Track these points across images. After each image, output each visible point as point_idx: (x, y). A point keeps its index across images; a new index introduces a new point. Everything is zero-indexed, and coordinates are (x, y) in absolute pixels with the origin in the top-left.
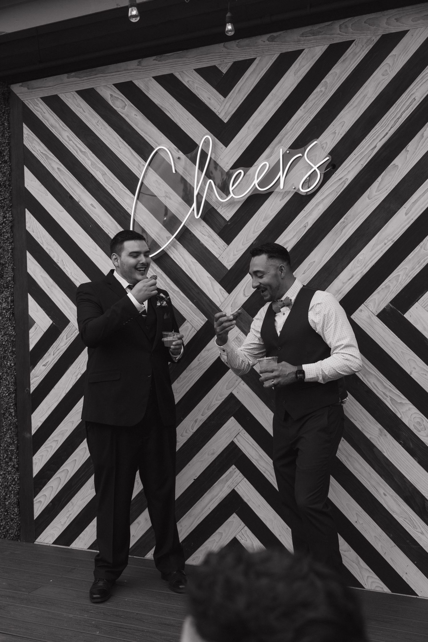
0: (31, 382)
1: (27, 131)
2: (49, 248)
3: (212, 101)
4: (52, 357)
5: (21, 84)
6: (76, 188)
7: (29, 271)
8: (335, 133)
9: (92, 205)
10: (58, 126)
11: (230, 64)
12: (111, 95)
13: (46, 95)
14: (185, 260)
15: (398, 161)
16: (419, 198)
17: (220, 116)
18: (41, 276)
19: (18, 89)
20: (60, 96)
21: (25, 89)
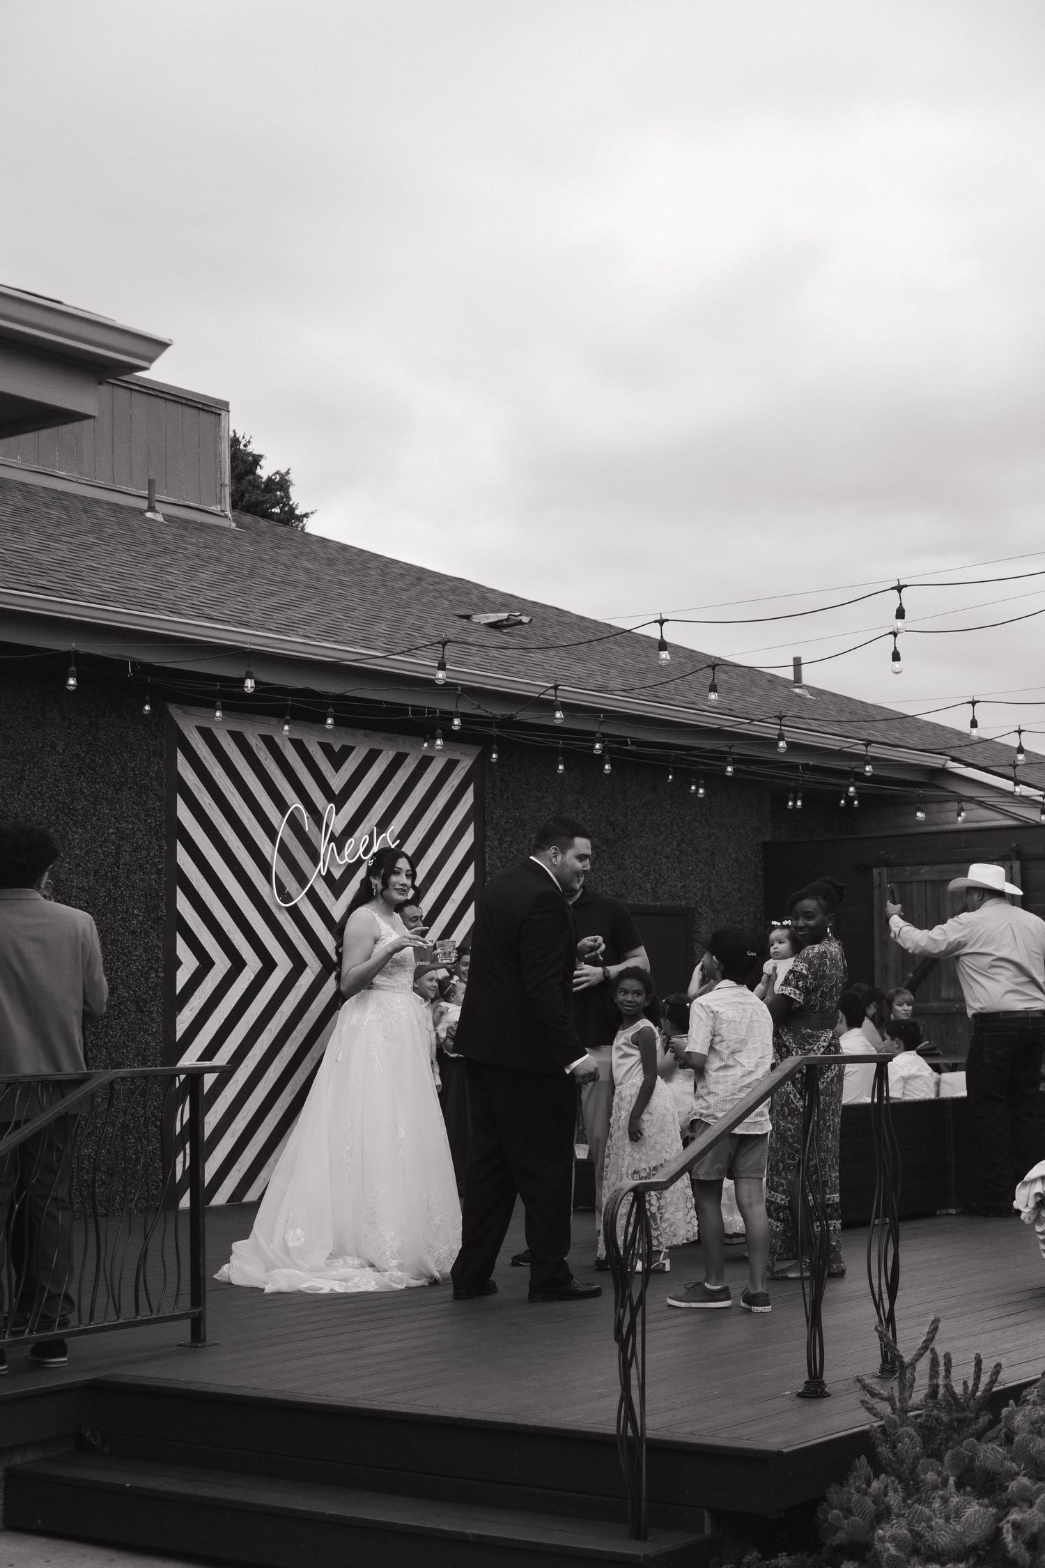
0: (177, 1028)
1: (180, 758)
2: (198, 884)
3: (329, 774)
4: (198, 1001)
5: (176, 705)
6: (224, 827)
7: (178, 907)
8: (399, 821)
9: (238, 847)
10: (210, 760)
11: (340, 746)
12: (256, 744)
13: (201, 726)
14: (309, 911)
15: (430, 851)
16: (442, 878)
17: (334, 788)
18: (191, 914)
19: (174, 710)
20: (213, 730)
21: (181, 712)
